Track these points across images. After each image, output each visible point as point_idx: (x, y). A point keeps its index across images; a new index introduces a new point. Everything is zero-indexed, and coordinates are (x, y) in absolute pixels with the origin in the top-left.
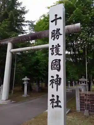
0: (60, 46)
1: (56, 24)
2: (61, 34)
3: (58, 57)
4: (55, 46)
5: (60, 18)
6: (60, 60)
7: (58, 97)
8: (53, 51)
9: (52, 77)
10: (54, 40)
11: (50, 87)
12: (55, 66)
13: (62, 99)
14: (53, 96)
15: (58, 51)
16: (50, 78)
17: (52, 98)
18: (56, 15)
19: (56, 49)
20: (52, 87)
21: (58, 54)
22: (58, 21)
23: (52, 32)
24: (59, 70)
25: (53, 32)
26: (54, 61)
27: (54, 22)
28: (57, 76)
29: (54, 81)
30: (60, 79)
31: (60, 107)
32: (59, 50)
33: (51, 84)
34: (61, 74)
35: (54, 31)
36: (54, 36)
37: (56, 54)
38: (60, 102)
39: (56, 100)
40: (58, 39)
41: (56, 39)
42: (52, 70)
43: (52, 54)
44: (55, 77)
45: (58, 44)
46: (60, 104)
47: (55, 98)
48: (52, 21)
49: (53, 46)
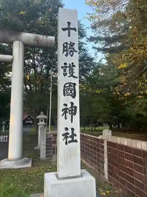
0: (75, 66)
2: (76, 51)
3: (72, 80)
4: (68, 65)
6: (75, 84)
7: (73, 129)
8: (65, 70)
9: (65, 105)
10: (66, 55)
11: (61, 119)
12: (69, 92)
13: (77, 132)
14: (67, 129)
15: (72, 72)
17: (66, 132)
18: (69, 23)
19: (70, 69)
20: (66, 118)
21: (72, 75)
22: (72, 31)
23: (63, 45)
24: (74, 97)
25: (65, 45)
26: (68, 85)
27: (67, 31)
28: (72, 103)
29: (68, 111)
30: (76, 107)
31: (76, 141)
32: (74, 71)
33: (63, 115)
34: (77, 102)
35: (67, 43)
36: (67, 51)
37: (69, 75)
38: (76, 135)
39: (70, 134)
40: (72, 56)
41: (69, 56)
42: (64, 95)
43: (65, 75)
44: (69, 106)
45: (73, 63)
46: (75, 138)
47: (70, 131)
48: (64, 29)
49: (65, 64)
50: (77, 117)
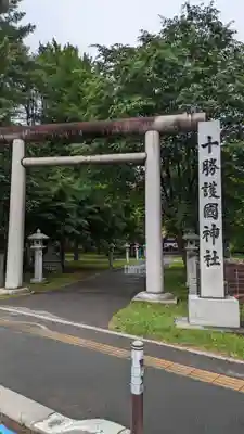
0: (216, 185)
1: (210, 151)
2: (218, 169)
3: (214, 200)
4: (209, 185)
5: (216, 143)
6: (217, 205)
7: (215, 252)
8: (205, 191)
9: (206, 227)
10: (207, 175)
11: (203, 241)
12: (211, 213)
13: (220, 254)
14: (208, 251)
15: (213, 189)
16: (202, 230)
17: (207, 254)
18: (209, 137)
19: (211, 189)
20: (207, 241)
21: (213, 196)
22: (213, 147)
23: (203, 163)
24: (215, 218)
25: (205, 163)
26: (209, 206)
27: (207, 148)
28: (214, 225)
29: (209, 233)
30: (218, 229)
31: (219, 264)
32: (216, 190)
33: (204, 237)
34: (219, 223)
35: (207, 161)
36: (207, 169)
37: (210, 195)
38: (218, 258)
39: (212, 257)
40: (213, 174)
41: (210, 175)
42: (205, 217)
43: (206, 195)
44: (211, 227)
45: (214, 182)
46: (217, 261)
47: (211, 253)
48: (203, 146)
49: (206, 184)
50: (220, 239)
